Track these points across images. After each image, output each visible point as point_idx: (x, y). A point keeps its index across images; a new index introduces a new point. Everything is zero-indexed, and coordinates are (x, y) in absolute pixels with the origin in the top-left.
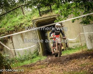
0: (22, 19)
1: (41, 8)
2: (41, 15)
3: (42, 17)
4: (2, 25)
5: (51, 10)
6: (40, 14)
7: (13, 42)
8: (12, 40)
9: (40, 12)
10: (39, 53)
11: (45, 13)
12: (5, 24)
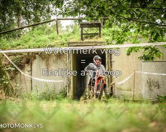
0: (53, 38)
1: (86, 29)
2: (82, 39)
3: (84, 41)
4: (22, 42)
5: (99, 35)
6: (82, 36)
7: (31, 70)
8: (31, 67)
9: (82, 34)
10: (68, 94)
11: (91, 36)
12: (26, 42)
